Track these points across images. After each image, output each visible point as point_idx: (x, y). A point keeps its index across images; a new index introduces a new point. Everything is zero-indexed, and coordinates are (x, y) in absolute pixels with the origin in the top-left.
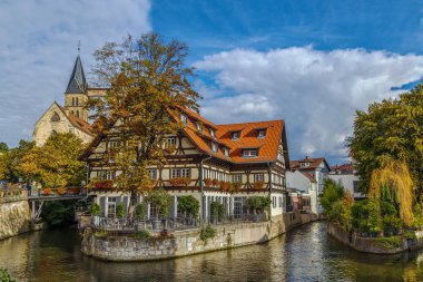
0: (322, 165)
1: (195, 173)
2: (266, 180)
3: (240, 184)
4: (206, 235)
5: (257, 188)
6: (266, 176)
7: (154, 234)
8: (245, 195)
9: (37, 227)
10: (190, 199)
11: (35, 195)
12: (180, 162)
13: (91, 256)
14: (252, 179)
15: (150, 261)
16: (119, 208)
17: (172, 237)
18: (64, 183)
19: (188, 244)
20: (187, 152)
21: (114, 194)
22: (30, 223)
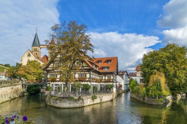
0: (126, 73)
1: (88, 76)
2: (112, 78)
3: (102, 80)
4: (94, 98)
5: (108, 81)
6: (112, 77)
7: (76, 98)
8: (104, 83)
9: (25, 94)
10: (87, 85)
11: (24, 83)
12: (82, 71)
13: (51, 106)
14: (106, 78)
15: (75, 108)
16: (59, 88)
17: (82, 99)
18: (35, 78)
19: (88, 101)
20: (85, 68)
21: (57, 83)
22: (23, 93)
